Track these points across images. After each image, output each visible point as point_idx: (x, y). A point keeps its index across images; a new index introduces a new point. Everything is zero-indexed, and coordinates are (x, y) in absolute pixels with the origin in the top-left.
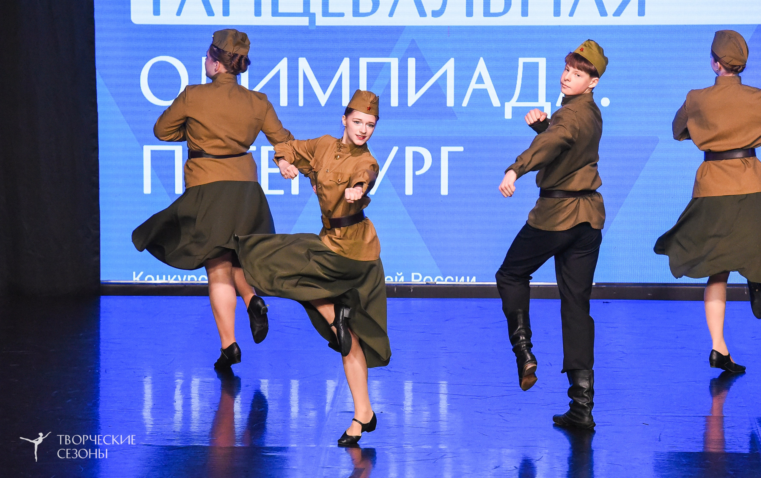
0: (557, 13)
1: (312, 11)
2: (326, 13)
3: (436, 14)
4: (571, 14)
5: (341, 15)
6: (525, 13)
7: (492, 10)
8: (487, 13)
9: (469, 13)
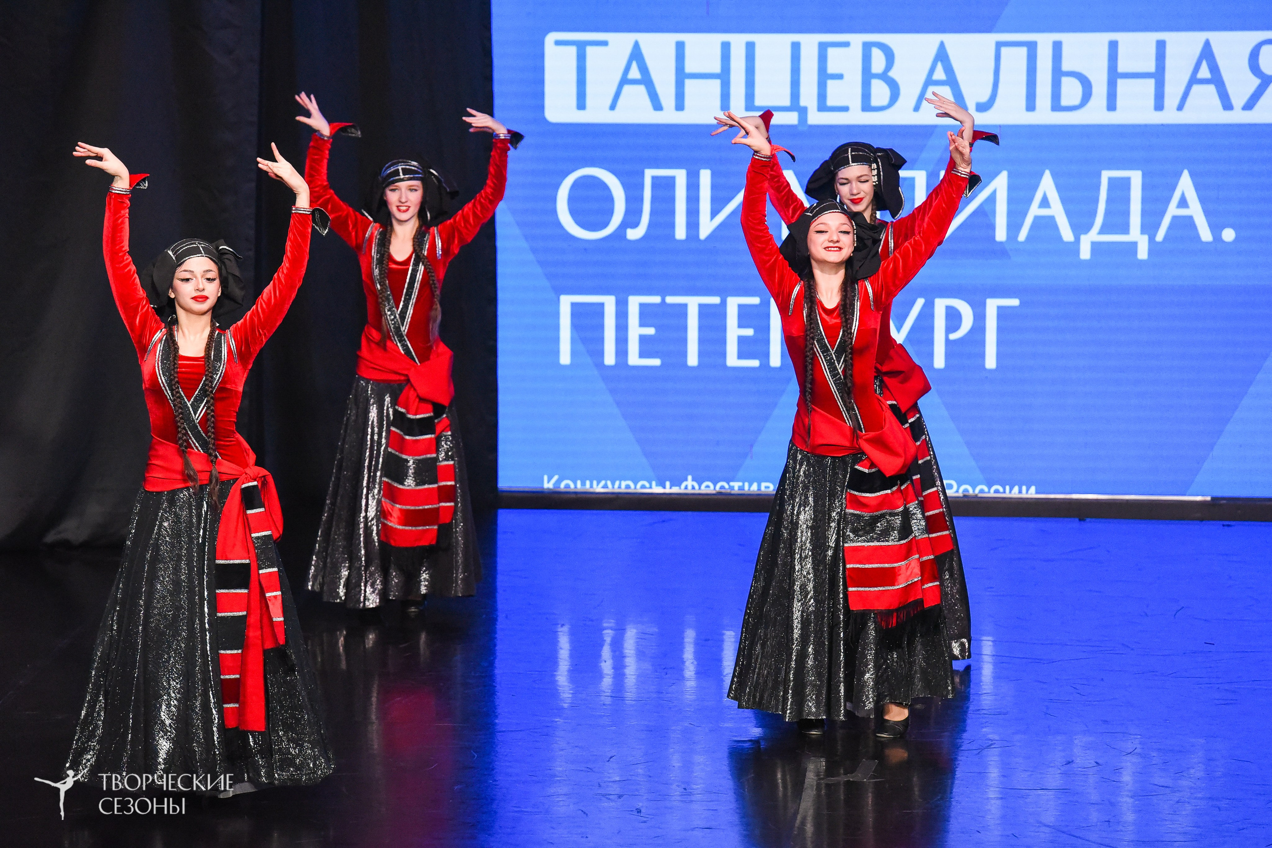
0: (1159, 105)
1: (802, 103)
2: (823, 107)
3: (982, 107)
4: (1180, 108)
5: (845, 109)
6: (1112, 106)
7: (1064, 102)
8: (1056, 106)
9: (1031, 106)
